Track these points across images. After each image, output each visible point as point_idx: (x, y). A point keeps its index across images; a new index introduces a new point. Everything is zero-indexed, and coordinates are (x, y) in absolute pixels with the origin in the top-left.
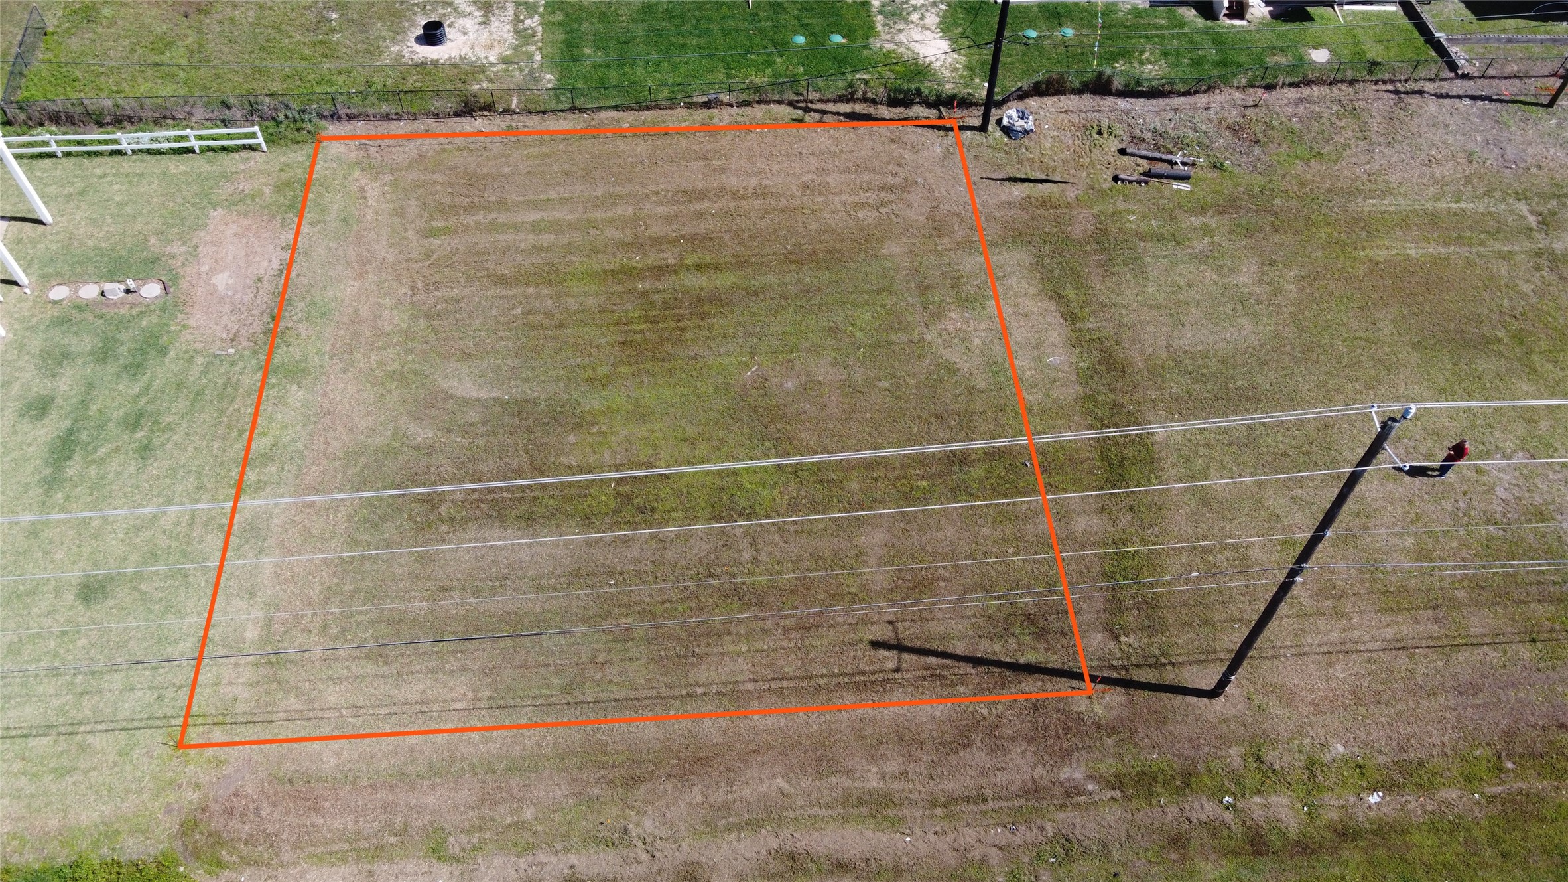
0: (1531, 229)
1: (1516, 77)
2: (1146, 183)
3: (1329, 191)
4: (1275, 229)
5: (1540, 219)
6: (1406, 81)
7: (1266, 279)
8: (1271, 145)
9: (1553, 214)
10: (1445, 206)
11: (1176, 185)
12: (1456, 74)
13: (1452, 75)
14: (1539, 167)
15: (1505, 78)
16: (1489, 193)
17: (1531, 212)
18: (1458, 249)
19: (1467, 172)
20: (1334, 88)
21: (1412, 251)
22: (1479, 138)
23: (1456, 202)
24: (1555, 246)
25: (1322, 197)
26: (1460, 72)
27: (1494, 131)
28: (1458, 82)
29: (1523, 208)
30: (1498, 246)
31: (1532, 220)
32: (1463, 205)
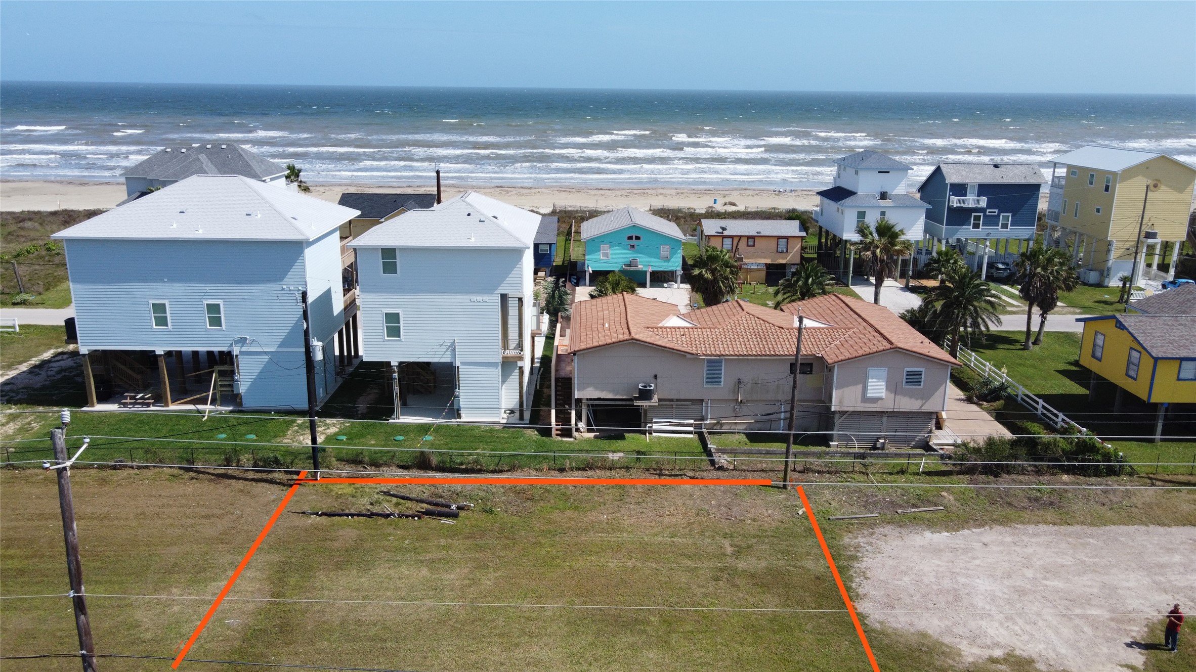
0: (724, 555)
1: (763, 471)
2: (419, 518)
3: (568, 528)
4: (506, 547)
5: (737, 549)
6: (672, 470)
7: (471, 576)
8: (542, 502)
9: (750, 547)
10: (660, 539)
11: (444, 521)
12: (715, 467)
13: (712, 468)
14: (754, 520)
15: (754, 471)
16: (702, 533)
17: (732, 546)
18: (654, 565)
19: (692, 521)
20: (613, 472)
21: (612, 565)
22: (713, 502)
23: (671, 537)
24: (739, 565)
25: (559, 531)
26: (717, 466)
27: (730, 500)
28: (715, 472)
29: (727, 543)
30: (689, 563)
31: (729, 550)
32: (675, 539)
